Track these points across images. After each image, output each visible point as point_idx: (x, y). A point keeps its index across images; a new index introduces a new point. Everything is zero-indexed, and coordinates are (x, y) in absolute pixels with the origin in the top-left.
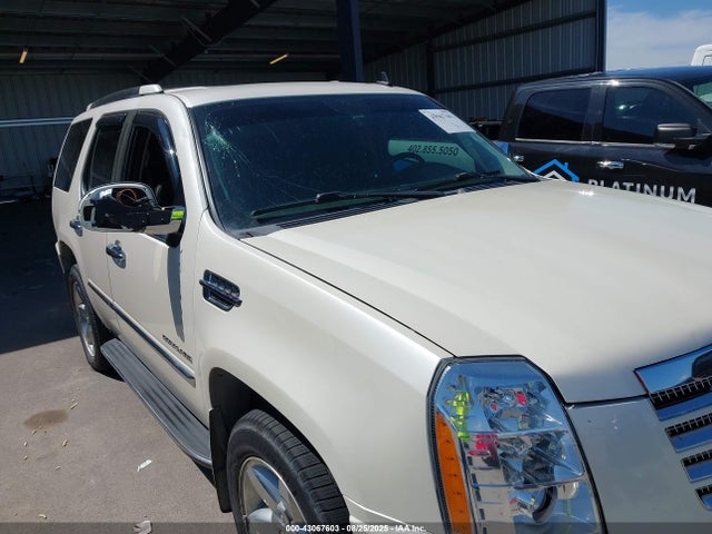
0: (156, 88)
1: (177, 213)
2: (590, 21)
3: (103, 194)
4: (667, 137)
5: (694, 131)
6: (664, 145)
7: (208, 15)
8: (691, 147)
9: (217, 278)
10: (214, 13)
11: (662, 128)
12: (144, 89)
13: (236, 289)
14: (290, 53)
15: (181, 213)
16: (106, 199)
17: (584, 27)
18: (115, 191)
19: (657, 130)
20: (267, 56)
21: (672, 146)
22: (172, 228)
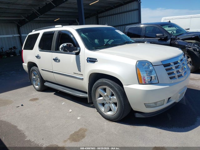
0: (61, 26)
1: (78, 49)
2: (137, 11)
3: (65, 45)
4: (158, 37)
5: (163, 35)
6: (158, 38)
7: (39, 8)
8: (163, 38)
9: (90, 58)
10: (41, 7)
11: (157, 35)
12: (56, 26)
13: (96, 59)
14: (60, 18)
15: (79, 48)
16: (66, 46)
17: (136, 13)
18: (67, 45)
19: (156, 35)
20: (54, 19)
21: (159, 38)
22: (77, 51)
